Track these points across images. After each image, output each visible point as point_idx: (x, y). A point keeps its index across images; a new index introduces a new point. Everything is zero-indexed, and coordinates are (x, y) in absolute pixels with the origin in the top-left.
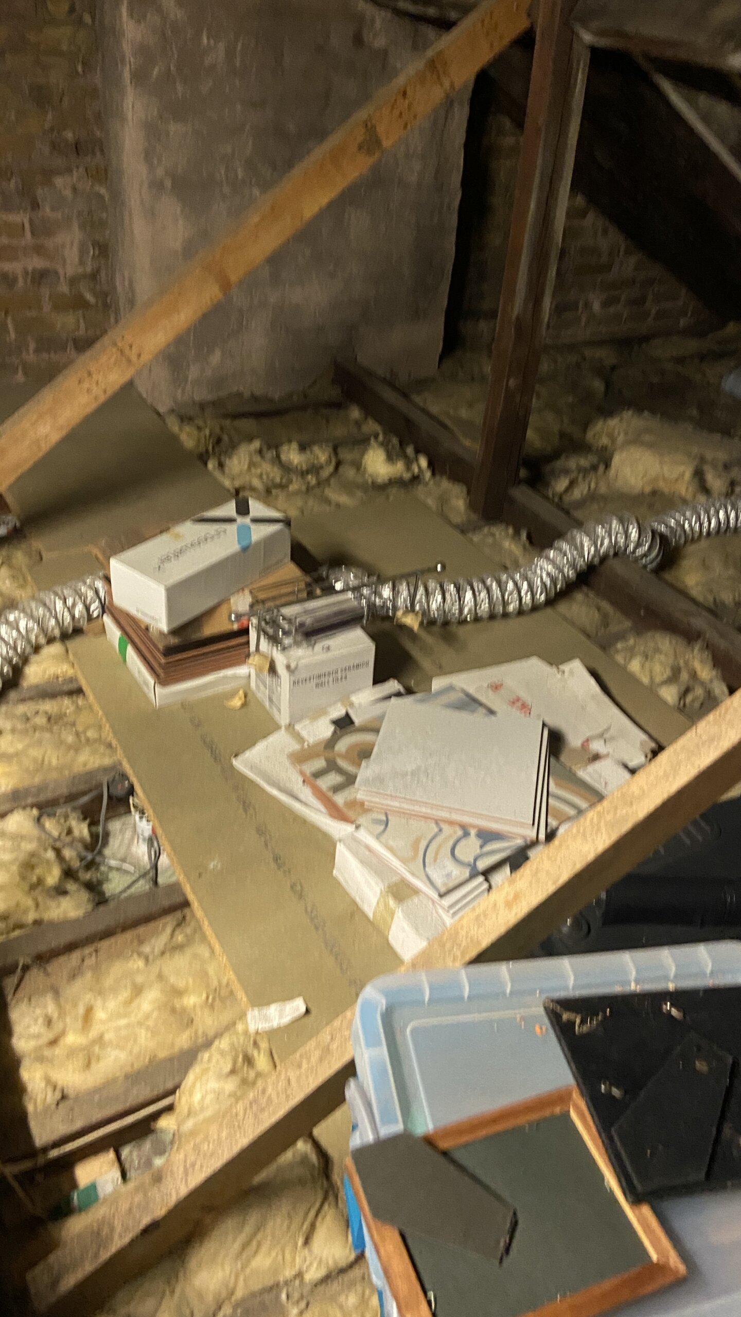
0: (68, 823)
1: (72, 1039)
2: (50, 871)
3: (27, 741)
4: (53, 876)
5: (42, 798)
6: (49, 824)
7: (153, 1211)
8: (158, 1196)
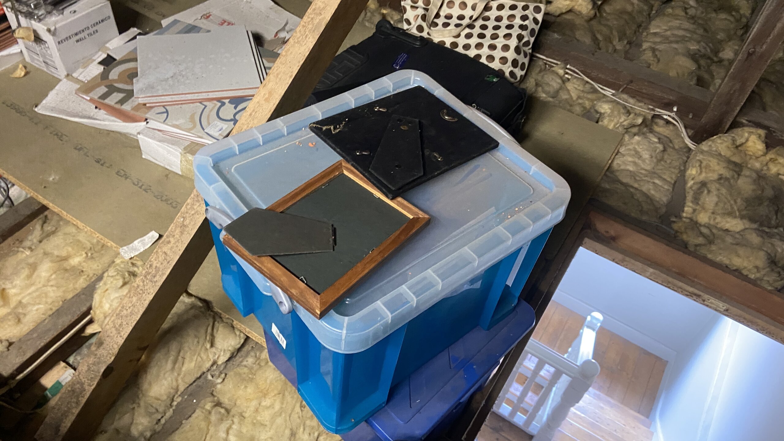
7: (105, 362)
8: (105, 352)
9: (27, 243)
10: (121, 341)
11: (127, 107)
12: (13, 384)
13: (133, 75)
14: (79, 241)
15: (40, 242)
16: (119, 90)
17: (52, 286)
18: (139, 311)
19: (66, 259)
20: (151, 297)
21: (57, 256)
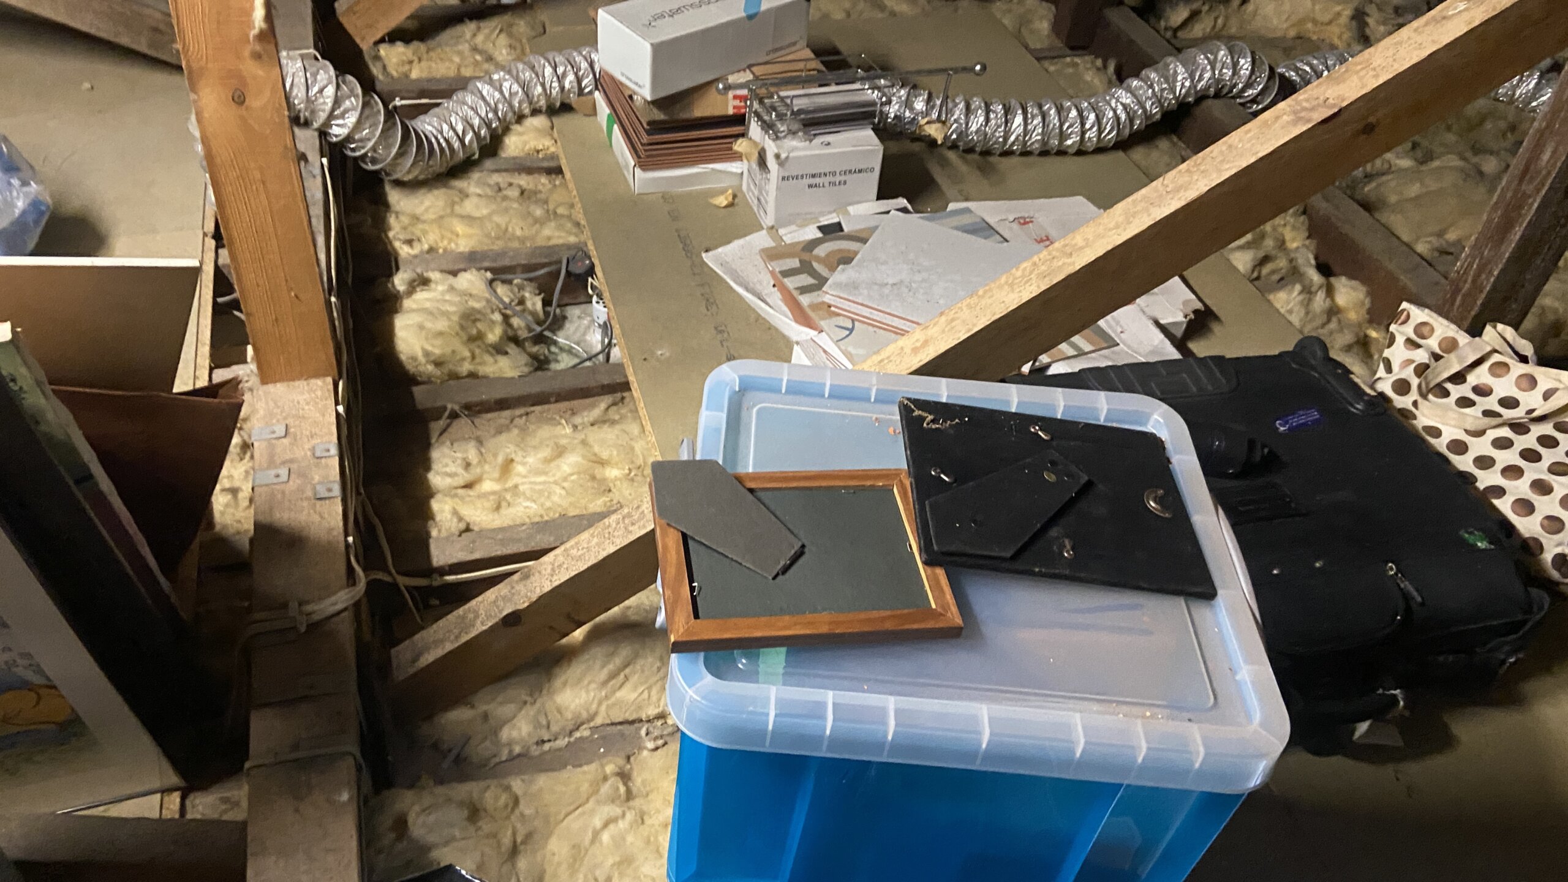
0: (522, 293)
1: (487, 486)
2: (492, 330)
3: (494, 207)
4: (494, 336)
5: (499, 264)
6: (501, 290)
7: (516, 604)
8: (523, 591)
9: (577, 420)
10: (547, 587)
11: (805, 300)
12: (437, 582)
13: (846, 259)
14: (632, 449)
15: (592, 425)
16: (813, 273)
17: (564, 488)
18: (589, 560)
19: (603, 463)
20: (612, 549)
21: (595, 455)
